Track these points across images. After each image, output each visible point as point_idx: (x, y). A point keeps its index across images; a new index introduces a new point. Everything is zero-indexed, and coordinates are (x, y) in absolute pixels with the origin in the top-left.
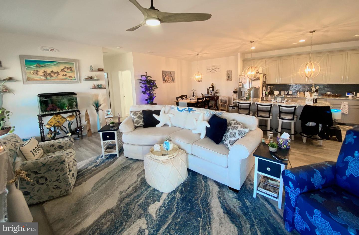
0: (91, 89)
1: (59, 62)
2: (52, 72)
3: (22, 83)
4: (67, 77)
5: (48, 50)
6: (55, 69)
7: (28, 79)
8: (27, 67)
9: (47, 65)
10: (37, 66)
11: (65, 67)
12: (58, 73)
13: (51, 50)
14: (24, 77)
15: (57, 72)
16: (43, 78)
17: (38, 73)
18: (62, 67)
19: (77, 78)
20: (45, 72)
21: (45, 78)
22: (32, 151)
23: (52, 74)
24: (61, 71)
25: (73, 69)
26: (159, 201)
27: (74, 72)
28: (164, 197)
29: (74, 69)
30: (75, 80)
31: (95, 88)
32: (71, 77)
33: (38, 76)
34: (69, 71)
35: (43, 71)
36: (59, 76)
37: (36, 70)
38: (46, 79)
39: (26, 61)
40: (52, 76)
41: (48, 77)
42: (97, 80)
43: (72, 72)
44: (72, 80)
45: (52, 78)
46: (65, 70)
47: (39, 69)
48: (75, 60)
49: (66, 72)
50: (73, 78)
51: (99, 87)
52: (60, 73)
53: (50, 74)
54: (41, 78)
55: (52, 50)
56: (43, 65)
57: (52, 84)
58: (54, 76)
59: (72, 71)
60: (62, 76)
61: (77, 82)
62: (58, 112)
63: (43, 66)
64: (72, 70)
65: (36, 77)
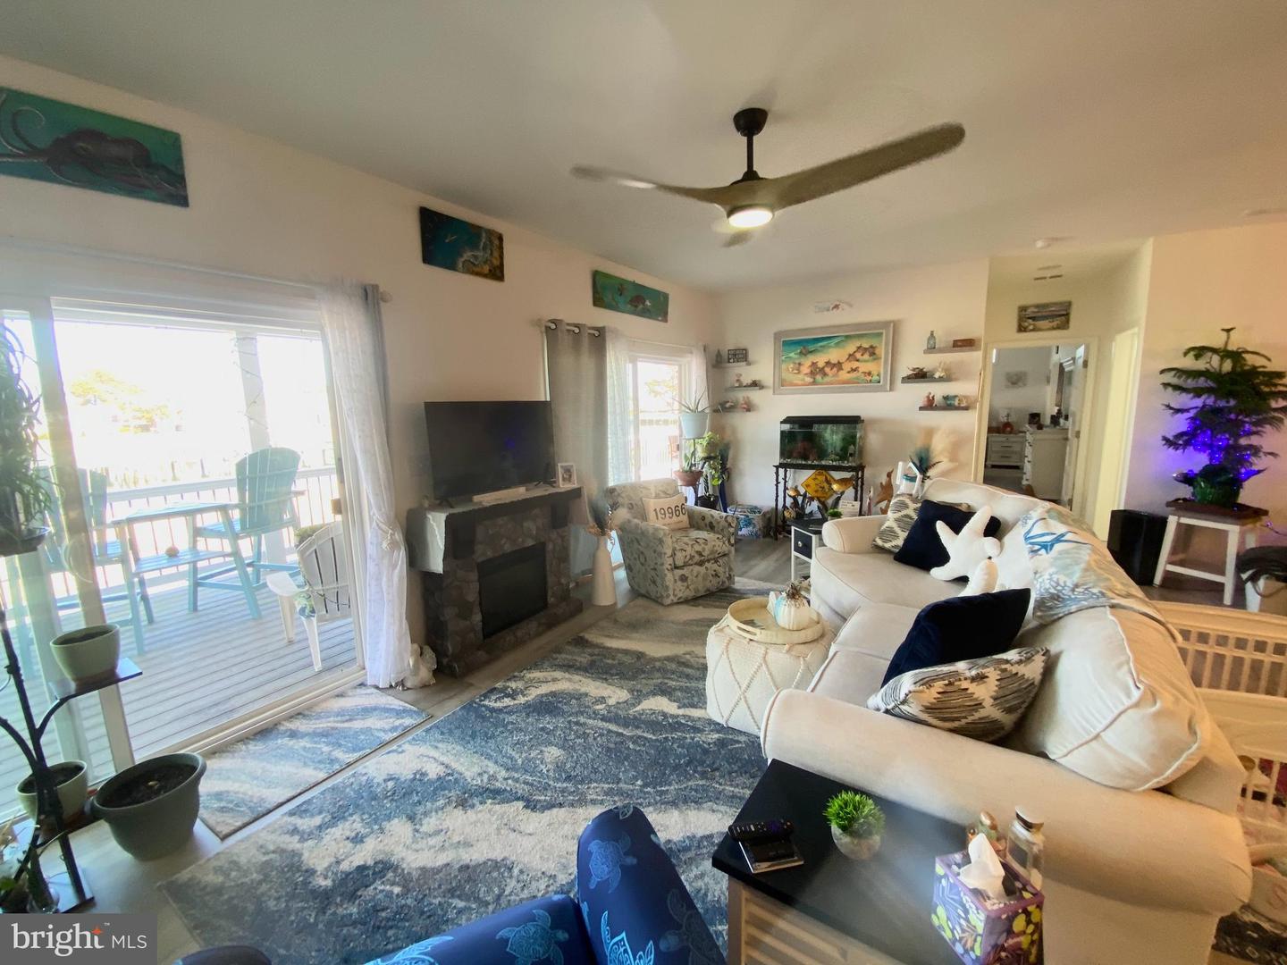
0: (921, 409)
1: (847, 337)
2: (828, 363)
3: (771, 391)
4: (859, 374)
5: (828, 310)
6: (834, 355)
7: (783, 383)
8: (783, 358)
9: (821, 347)
10: (801, 352)
11: (859, 348)
12: (839, 365)
13: (833, 308)
14: (777, 380)
15: (839, 362)
16: (809, 379)
17: (802, 368)
18: (851, 347)
19: (885, 373)
20: (814, 364)
21: (812, 380)
22: (658, 510)
23: (827, 370)
24: (848, 359)
25: (877, 351)
26: (679, 708)
27: (879, 358)
28: (696, 713)
29: (881, 351)
30: (879, 382)
31: (930, 405)
32: (869, 374)
33: (800, 376)
34: (866, 356)
35: (810, 364)
36: (841, 372)
37: (797, 361)
38: (814, 383)
39: (785, 343)
40: (825, 374)
41: (819, 378)
42: (941, 379)
43: (875, 359)
44: (870, 383)
45: (827, 379)
46: (858, 355)
47: (803, 360)
48: (886, 324)
49: (858, 360)
50: (875, 378)
51: (949, 404)
52: (843, 366)
53: (822, 370)
54: (803, 380)
55: (836, 307)
56: (811, 347)
57: (823, 393)
58: (830, 375)
59: (875, 357)
60: (849, 372)
61: (883, 389)
62: (810, 462)
63: (811, 352)
64: (874, 354)
65: (797, 379)
